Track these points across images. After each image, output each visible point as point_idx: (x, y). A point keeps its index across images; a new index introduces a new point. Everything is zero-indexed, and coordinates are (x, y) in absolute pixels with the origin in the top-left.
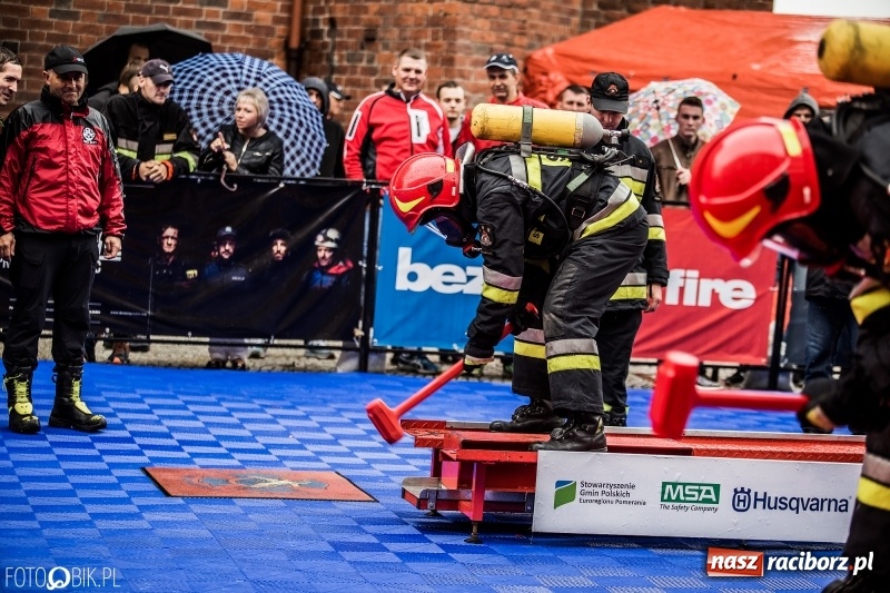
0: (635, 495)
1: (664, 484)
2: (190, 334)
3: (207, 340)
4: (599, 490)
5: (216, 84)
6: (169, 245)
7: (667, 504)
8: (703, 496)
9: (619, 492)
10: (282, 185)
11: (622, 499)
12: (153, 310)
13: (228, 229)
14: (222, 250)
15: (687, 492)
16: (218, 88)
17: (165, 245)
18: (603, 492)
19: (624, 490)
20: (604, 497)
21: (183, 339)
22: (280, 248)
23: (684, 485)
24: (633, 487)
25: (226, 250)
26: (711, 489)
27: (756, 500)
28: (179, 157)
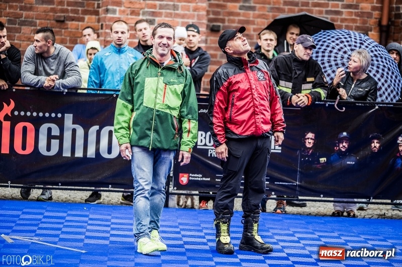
2: (322, 196)
3: (332, 199)
5: (338, 47)
6: (309, 143)
10: (377, 107)
12: (300, 181)
13: (345, 134)
14: (341, 146)
16: (339, 50)
17: (307, 143)
21: (318, 198)
22: (376, 145)
25: (343, 147)
28: (315, 91)
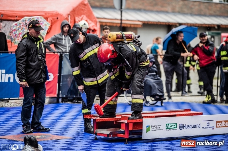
0: (161, 128)
1: (166, 124)
4: (154, 127)
7: (167, 129)
8: (174, 127)
9: (158, 127)
11: (159, 129)
15: (171, 126)
18: (155, 128)
19: (159, 127)
20: (155, 129)
23: (170, 124)
24: (160, 126)
26: (175, 125)
27: (184, 126)
